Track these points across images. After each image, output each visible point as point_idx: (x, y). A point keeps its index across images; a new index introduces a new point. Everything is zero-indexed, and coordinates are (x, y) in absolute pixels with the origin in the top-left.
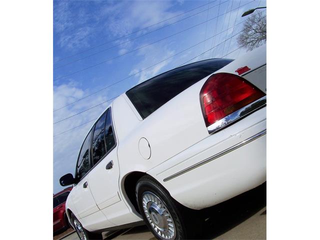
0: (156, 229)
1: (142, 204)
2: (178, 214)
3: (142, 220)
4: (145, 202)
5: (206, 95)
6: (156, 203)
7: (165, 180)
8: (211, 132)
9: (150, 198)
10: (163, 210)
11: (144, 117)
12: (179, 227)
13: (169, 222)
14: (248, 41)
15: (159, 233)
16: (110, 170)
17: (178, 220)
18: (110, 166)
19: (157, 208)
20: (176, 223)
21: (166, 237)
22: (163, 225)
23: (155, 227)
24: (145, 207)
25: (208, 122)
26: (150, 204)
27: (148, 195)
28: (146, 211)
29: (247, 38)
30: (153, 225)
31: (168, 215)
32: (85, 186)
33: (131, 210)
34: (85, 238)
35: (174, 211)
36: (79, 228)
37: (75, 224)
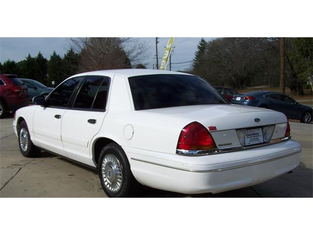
0: (105, 179)
1: (102, 159)
2: (128, 180)
3: (95, 167)
4: (106, 161)
5: (185, 130)
6: (116, 165)
7: (132, 158)
8: (177, 153)
9: (113, 160)
10: (119, 172)
11: (136, 109)
12: (124, 188)
13: (118, 181)
15: (106, 183)
16: (90, 124)
17: (126, 184)
18: (92, 121)
20: (124, 185)
21: (110, 188)
23: (106, 181)
25: (178, 147)
26: (109, 165)
27: (113, 157)
28: (104, 165)
30: (104, 176)
31: (120, 177)
32: (58, 117)
33: (91, 157)
34: (26, 147)
35: (126, 177)
36: (24, 136)
37: (22, 131)
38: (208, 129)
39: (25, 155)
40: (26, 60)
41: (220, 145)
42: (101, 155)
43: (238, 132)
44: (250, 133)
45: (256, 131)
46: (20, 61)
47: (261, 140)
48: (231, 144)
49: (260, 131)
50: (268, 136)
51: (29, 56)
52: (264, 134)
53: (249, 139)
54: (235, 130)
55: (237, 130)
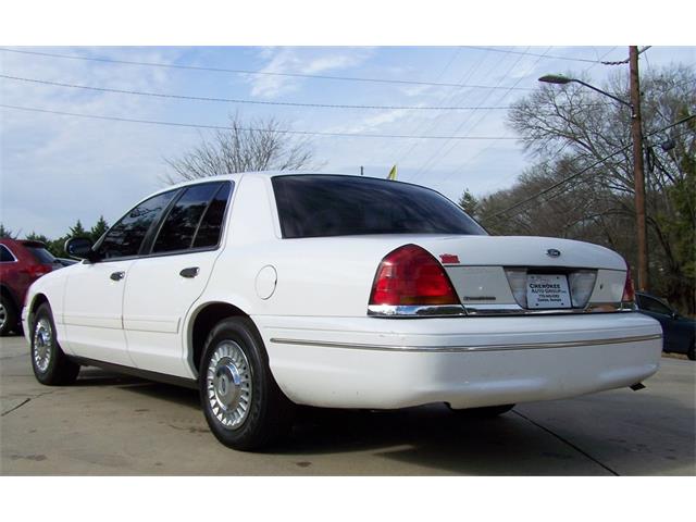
0: (213, 402)
1: (210, 355)
2: (263, 394)
3: (194, 378)
4: (219, 355)
5: (388, 264)
6: (238, 365)
7: (272, 340)
8: (370, 313)
9: (231, 352)
10: (244, 379)
11: (285, 236)
12: (256, 415)
13: (242, 400)
14: (531, 123)
15: (216, 411)
16: (185, 279)
17: (259, 403)
18: (189, 273)
19: (236, 371)
20: (254, 406)
21: (225, 420)
22: (230, 401)
23: (214, 398)
24: (215, 361)
25: (372, 302)
26: (226, 361)
27: (231, 347)
28: (212, 369)
29: (532, 115)
30: (212, 394)
31: (247, 390)
32: (116, 277)
33: (186, 355)
34: (47, 361)
35: (260, 388)
36: (44, 338)
37: (39, 326)
38: (440, 260)
39: (43, 378)
40: (71, 233)
41: (467, 298)
42: (207, 346)
43: (509, 273)
44: (538, 283)
45: (552, 280)
46: (58, 239)
47: (565, 299)
48: (494, 299)
49: (561, 281)
50: (582, 295)
51: (79, 225)
52: (572, 291)
53: (537, 295)
54: (502, 269)
55: (507, 268)
